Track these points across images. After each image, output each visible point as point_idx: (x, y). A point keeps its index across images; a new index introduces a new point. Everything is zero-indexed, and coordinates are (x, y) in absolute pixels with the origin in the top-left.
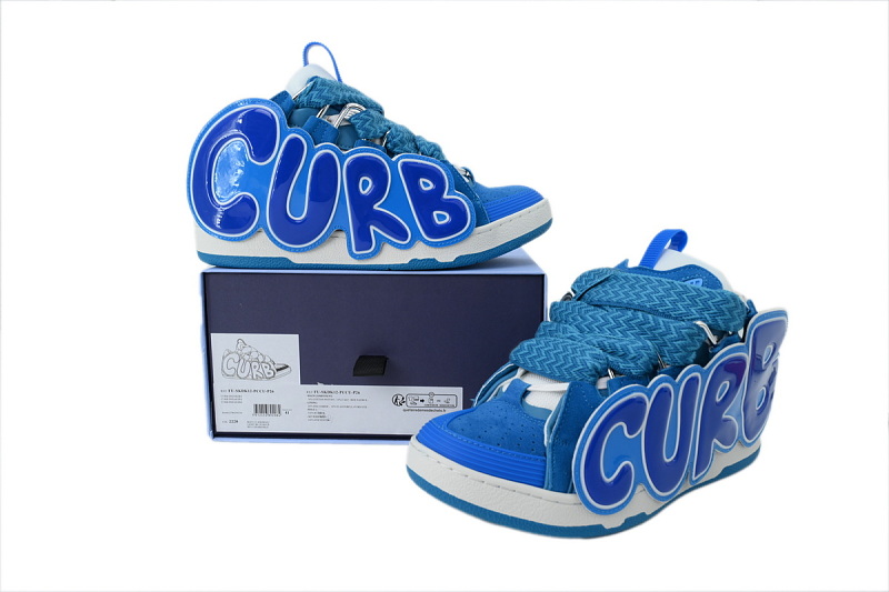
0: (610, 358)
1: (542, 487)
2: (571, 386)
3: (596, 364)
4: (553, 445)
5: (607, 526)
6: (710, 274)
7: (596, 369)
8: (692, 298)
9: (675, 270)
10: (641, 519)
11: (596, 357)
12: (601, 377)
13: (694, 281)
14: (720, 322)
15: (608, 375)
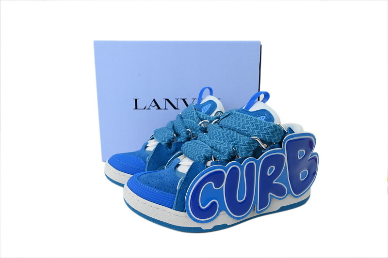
0: (214, 152)
1: (171, 208)
2: (193, 164)
3: (206, 154)
4: (180, 190)
5: (204, 228)
6: (270, 114)
7: (205, 156)
8: (257, 126)
9: (256, 111)
10: (224, 226)
11: (207, 151)
12: (208, 160)
13: (261, 117)
14: (267, 138)
15: (212, 160)
